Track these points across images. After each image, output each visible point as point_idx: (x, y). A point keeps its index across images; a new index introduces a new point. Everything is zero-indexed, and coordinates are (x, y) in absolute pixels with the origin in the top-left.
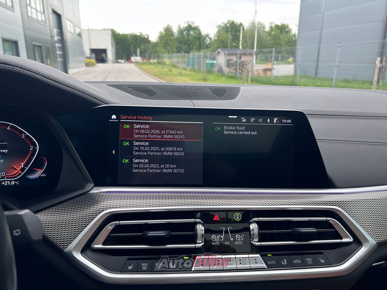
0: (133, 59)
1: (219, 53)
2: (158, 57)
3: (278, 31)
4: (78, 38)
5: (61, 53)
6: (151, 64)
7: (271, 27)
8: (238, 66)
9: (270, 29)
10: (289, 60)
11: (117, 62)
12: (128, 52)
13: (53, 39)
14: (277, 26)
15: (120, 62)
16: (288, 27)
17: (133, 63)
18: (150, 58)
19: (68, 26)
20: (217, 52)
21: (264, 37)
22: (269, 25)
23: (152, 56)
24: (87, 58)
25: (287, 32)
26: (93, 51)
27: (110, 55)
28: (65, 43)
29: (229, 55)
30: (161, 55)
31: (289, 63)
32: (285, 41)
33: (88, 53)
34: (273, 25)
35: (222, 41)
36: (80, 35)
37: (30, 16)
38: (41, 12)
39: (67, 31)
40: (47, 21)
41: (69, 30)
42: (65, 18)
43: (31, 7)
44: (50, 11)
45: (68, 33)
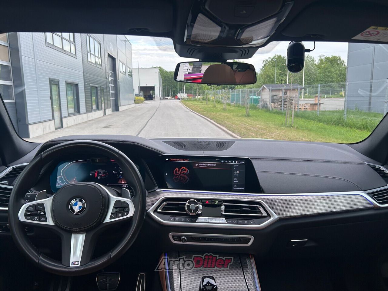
0: (179, 95)
1: (263, 89)
2: (203, 93)
4: (129, 78)
5: (113, 92)
7: (321, 60)
8: (283, 102)
10: (341, 93)
11: (164, 99)
12: (175, 89)
13: (107, 80)
14: (327, 59)
15: (167, 99)
16: (340, 59)
17: (179, 99)
18: (195, 95)
19: (121, 68)
20: (262, 87)
21: (313, 71)
22: (319, 58)
23: (197, 93)
24: (136, 95)
25: (338, 64)
26: (142, 89)
27: (158, 92)
28: (118, 83)
30: (206, 91)
31: (341, 96)
33: (137, 91)
36: (130, 75)
37: (89, 61)
38: (98, 57)
39: (119, 72)
40: (103, 65)
41: (122, 71)
42: (119, 61)
43: (91, 54)
44: (107, 56)
45: (121, 74)
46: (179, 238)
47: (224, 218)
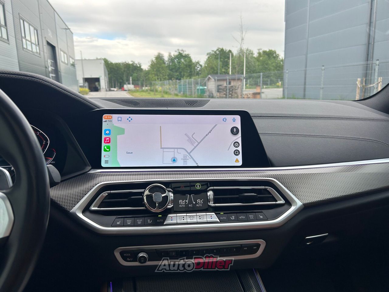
0: (125, 87)
1: (209, 79)
2: (151, 85)
3: (266, 56)
4: (72, 68)
6: (143, 91)
7: (259, 53)
8: (228, 91)
9: (258, 55)
10: (278, 84)
11: (110, 90)
12: (121, 81)
13: (47, 69)
14: (265, 52)
15: (113, 91)
16: (275, 53)
17: (126, 91)
18: (142, 86)
19: (62, 57)
20: (208, 77)
21: (253, 63)
22: (258, 51)
23: (145, 83)
24: (81, 87)
25: (274, 57)
26: (86, 80)
27: (103, 83)
28: (59, 73)
29: (218, 80)
30: (153, 82)
31: (278, 87)
32: (273, 66)
33: (81, 82)
34: (261, 51)
35: (212, 68)
36: (73, 65)
37: (25, 48)
38: (35, 44)
39: (61, 62)
40: (42, 53)
41: (63, 60)
42: (59, 50)
43: (26, 40)
44: (45, 43)
45: (62, 63)
46: (133, 256)
47: (214, 213)
